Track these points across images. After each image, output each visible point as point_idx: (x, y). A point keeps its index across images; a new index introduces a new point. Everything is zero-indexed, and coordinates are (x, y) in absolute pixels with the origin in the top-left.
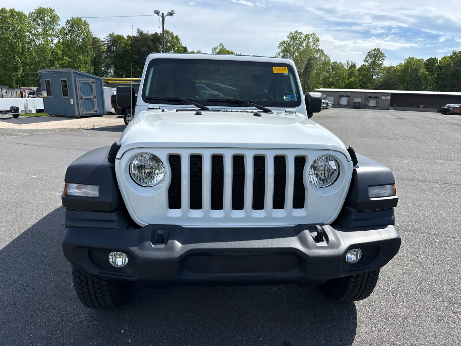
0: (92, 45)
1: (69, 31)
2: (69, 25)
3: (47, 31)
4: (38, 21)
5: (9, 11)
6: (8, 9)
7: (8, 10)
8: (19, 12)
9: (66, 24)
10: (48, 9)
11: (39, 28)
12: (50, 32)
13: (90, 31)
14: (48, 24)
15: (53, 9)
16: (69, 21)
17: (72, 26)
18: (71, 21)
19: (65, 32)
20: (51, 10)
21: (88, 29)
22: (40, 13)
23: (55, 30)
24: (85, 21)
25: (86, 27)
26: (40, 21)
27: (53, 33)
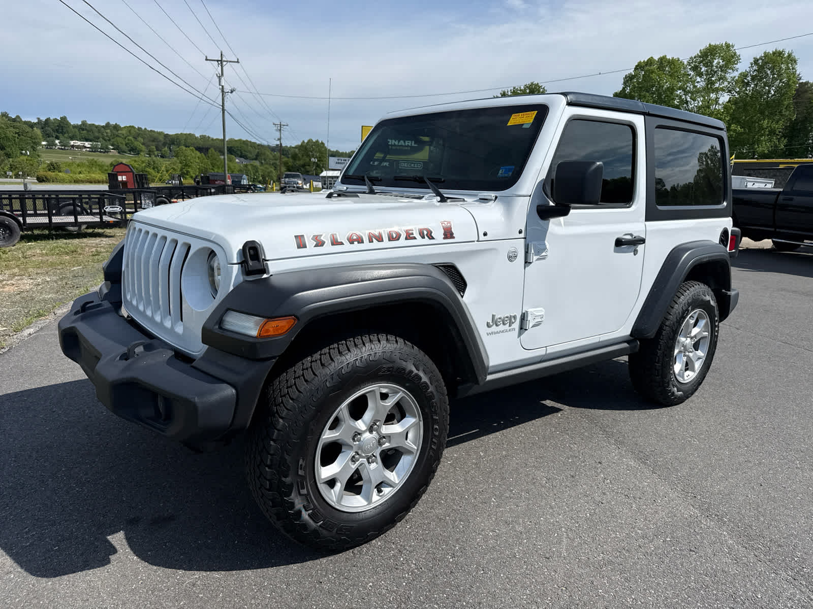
0: (794, 99)
1: (753, 78)
2: (755, 68)
3: (713, 83)
4: (701, 69)
5: (658, 62)
6: (656, 58)
7: (657, 60)
8: (672, 60)
9: (750, 66)
10: (724, 45)
11: (700, 81)
12: (717, 85)
13: (796, 71)
14: (716, 72)
15: (731, 44)
16: (758, 60)
17: (761, 69)
18: (761, 59)
19: (746, 81)
20: (728, 46)
21: (793, 69)
22: (709, 54)
23: (726, 80)
24: (789, 55)
25: (790, 65)
26: (703, 69)
27: (721, 86)
